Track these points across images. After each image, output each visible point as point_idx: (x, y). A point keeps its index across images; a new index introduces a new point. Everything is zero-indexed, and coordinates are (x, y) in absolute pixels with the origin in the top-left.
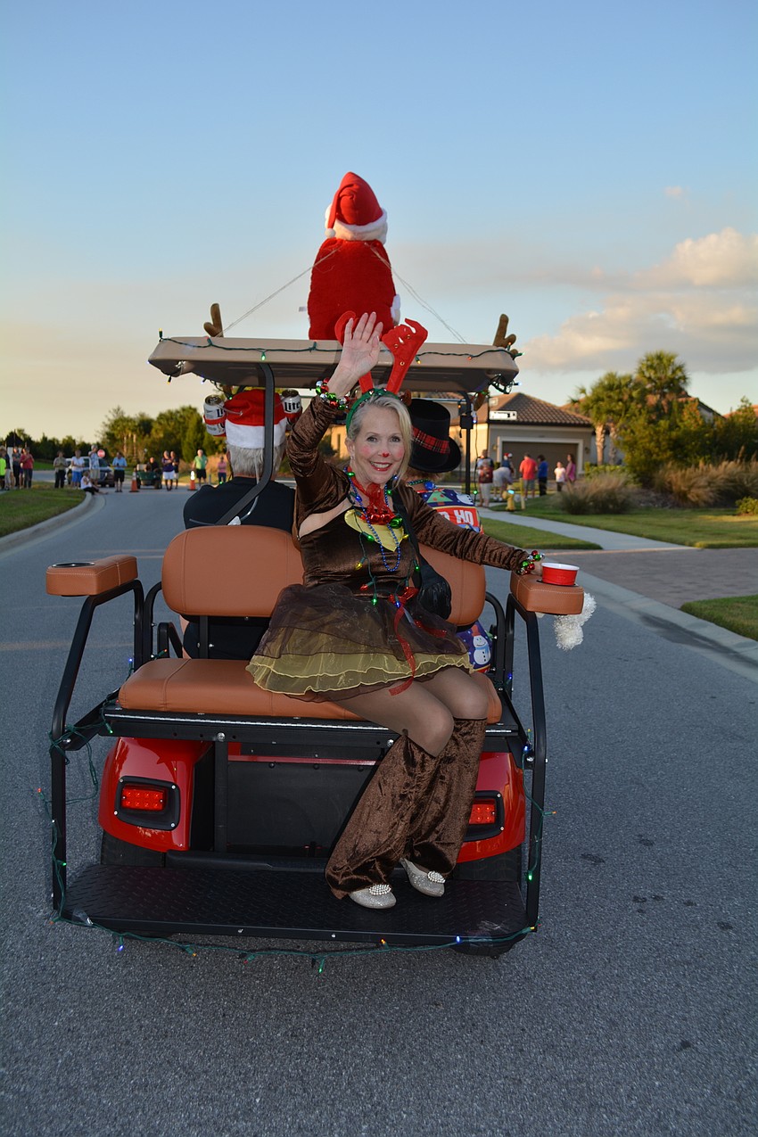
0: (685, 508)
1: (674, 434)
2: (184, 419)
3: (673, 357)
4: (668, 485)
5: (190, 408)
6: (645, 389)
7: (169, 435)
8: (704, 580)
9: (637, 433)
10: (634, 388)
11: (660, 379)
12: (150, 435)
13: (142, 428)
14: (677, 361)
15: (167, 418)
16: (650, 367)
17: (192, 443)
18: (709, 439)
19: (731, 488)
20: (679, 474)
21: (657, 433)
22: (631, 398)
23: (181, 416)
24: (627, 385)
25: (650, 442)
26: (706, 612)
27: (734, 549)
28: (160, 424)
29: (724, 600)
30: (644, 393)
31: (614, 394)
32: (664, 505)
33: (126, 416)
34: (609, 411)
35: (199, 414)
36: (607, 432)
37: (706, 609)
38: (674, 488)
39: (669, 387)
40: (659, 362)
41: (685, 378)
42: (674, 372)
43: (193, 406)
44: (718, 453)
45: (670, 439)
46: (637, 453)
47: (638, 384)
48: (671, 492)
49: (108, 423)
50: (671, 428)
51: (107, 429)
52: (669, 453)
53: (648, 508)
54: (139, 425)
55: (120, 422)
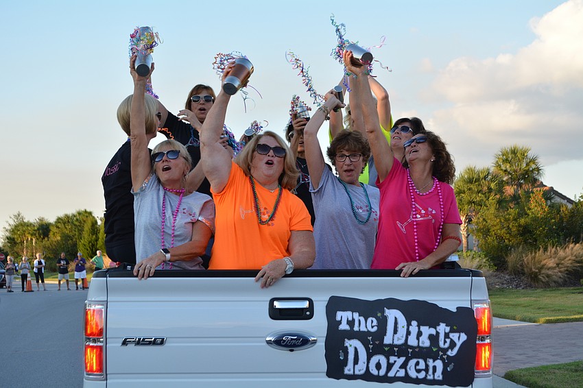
0: (537, 288)
1: (522, 221)
2: (80, 222)
3: (526, 151)
4: (520, 267)
5: (86, 211)
6: (503, 181)
7: (66, 238)
8: (534, 351)
9: (489, 221)
10: (492, 181)
11: (515, 171)
12: (48, 238)
13: (41, 231)
14: (530, 154)
15: (64, 221)
16: (506, 161)
17: (87, 244)
18: (555, 224)
19: (579, 269)
20: (530, 257)
21: (507, 220)
22: (490, 190)
23: (77, 220)
24: (485, 178)
25: (501, 229)
26: (524, 379)
27: (570, 323)
28: (58, 227)
29: (543, 367)
30: (501, 184)
31: (474, 187)
32: (517, 286)
33: (26, 221)
34: (470, 202)
35: (94, 217)
36: (469, 221)
37: (524, 375)
38: (525, 269)
39: (524, 178)
40: (512, 155)
41: (538, 170)
42: (527, 165)
43: (88, 210)
44: (566, 237)
45: (520, 226)
46: (490, 239)
47: (495, 177)
48: (524, 274)
49: (9, 228)
50: (520, 215)
51: (8, 234)
52: (520, 238)
53: (502, 290)
54: (38, 229)
55: (20, 227)
